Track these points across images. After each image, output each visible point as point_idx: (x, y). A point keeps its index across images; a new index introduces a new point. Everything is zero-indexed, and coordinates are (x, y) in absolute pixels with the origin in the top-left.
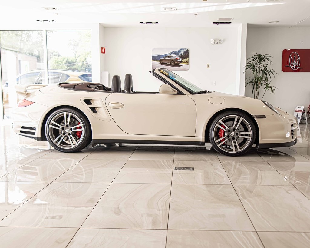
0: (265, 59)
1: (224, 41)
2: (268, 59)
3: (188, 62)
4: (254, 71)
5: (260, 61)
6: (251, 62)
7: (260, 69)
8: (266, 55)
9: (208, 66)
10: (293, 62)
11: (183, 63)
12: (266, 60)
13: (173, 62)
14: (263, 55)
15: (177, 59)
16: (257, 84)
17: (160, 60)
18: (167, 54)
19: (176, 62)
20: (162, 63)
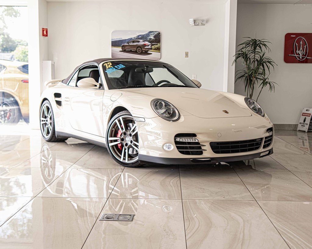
0: (261, 45)
1: (207, 21)
2: (265, 45)
3: (160, 49)
4: (246, 62)
5: (255, 48)
6: (243, 50)
7: (255, 59)
8: (263, 40)
9: (187, 54)
10: (299, 50)
11: (153, 51)
12: (263, 48)
13: (139, 49)
14: (259, 41)
15: (145, 45)
16: (252, 79)
17: (123, 46)
18: (131, 39)
19: (143, 49)
20: (125, 50)
